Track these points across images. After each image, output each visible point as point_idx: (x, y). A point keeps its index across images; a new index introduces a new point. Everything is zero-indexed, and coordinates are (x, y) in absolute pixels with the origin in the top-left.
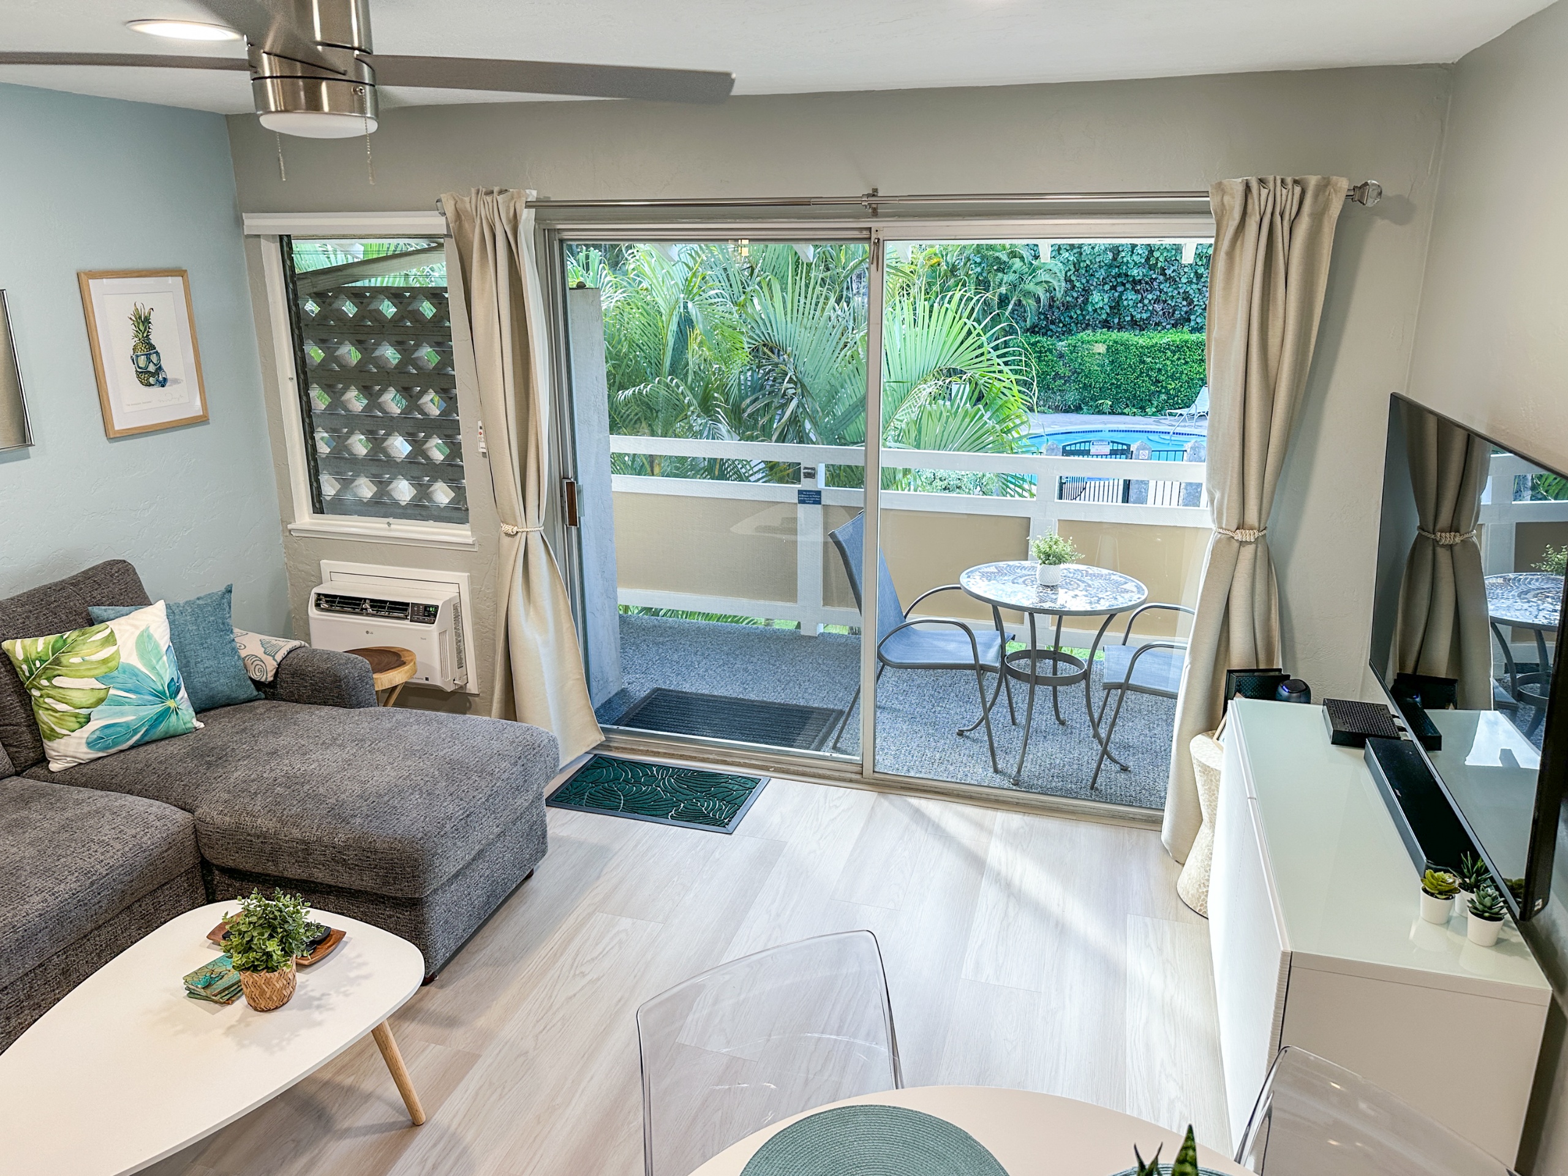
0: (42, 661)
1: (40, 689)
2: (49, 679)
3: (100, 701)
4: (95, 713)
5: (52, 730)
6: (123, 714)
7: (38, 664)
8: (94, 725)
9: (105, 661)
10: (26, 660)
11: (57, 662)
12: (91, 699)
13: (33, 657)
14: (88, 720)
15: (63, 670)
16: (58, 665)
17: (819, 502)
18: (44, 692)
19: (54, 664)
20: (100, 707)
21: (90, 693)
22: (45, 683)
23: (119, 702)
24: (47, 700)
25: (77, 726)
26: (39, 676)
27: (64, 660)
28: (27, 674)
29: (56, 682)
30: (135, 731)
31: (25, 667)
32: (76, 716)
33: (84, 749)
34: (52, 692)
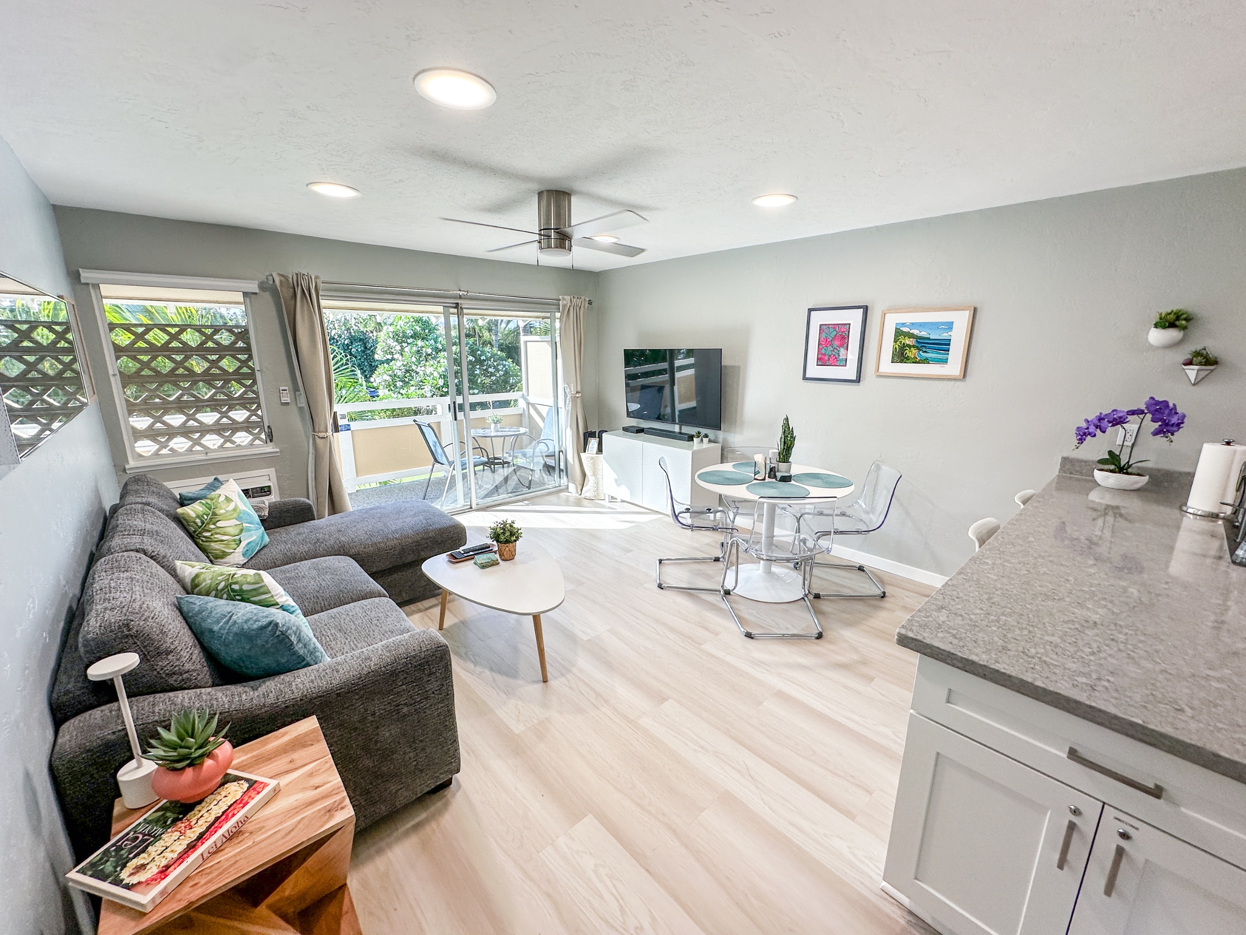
0: (207, 515)
1: (209, 531)
2: (214, 524)
3: (241, 531)
4: (242, 536)
5: (224, 552)
6: (251, 536)
7: (205, 516)
8: (243, 544)
9: (235, 510)
10: (198, 517)
11: (214, 514)
12: (237, 531)
13: (201, 513)
14: (241, 542)
15: (219, 518)
16: (216, 515)
17: (350, 430)
18: (213, 532)
19: (214, 517)
20: (243, 534)
21: (236, 527)
22: (212, 526)
23: (249, 530)
24: (216, 536)
25: (236, 546)
26: (208, 523)
27: (217, 511)
28: (200, 524)
29: (219, 524)
30: (258, 544)
31: (198, 521)
32: (234, 541)
33: (242, 558)
34: (218, 531)
